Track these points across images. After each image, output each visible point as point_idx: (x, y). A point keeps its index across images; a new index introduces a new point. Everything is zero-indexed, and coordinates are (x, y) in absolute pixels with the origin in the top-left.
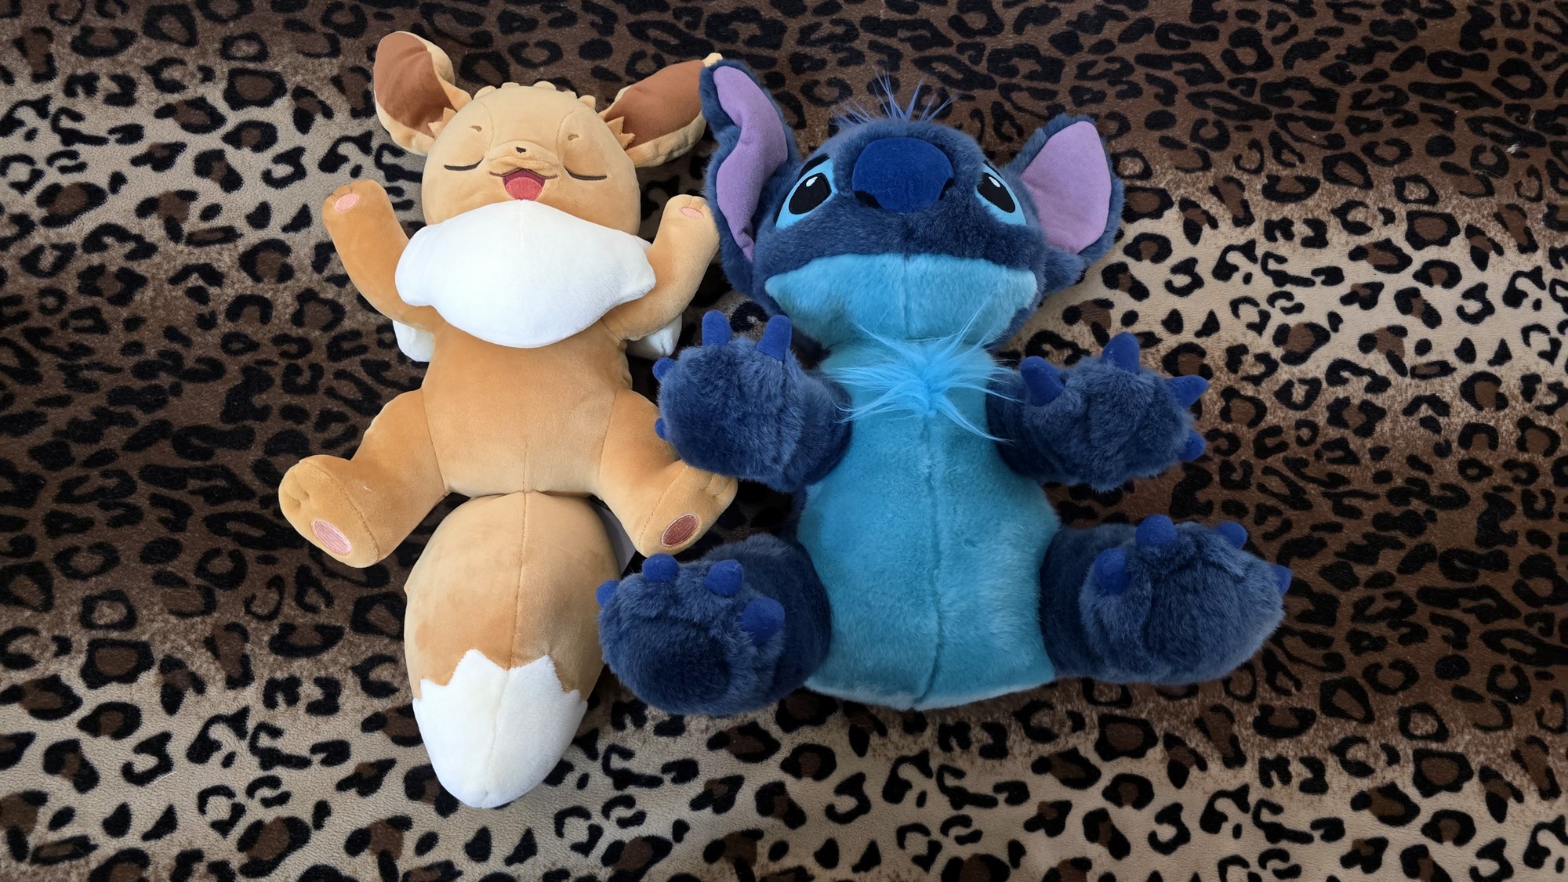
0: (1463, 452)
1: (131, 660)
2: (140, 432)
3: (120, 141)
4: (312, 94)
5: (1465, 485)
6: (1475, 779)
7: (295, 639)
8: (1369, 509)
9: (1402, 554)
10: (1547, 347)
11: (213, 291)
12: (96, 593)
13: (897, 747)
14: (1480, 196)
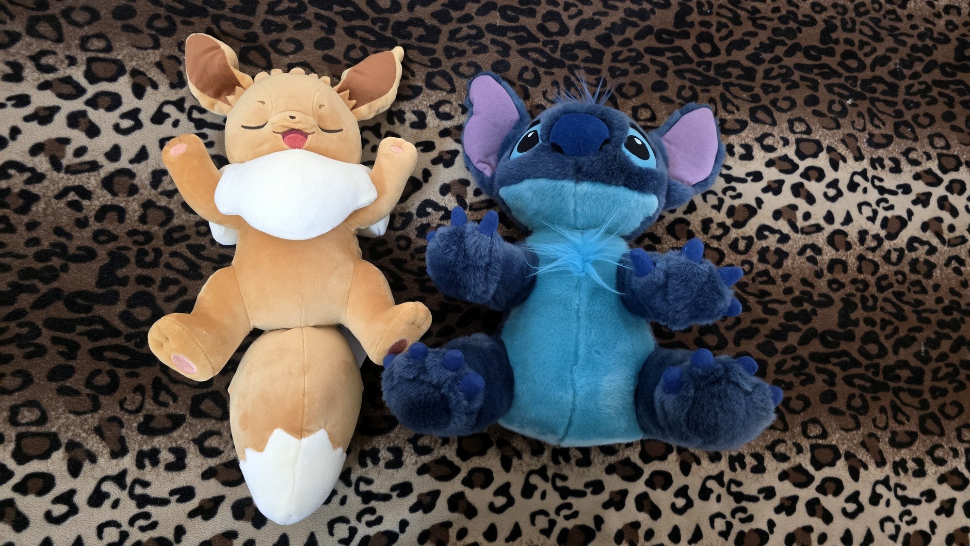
0: (829, 275)
1: (46, 444)
2: (42, 297)
3: (14, 106)
4: (143, 74)
5: (831, 294)
6: (843, 459)
7: (154, 424)
8: (782, 309)
9: (800, 334)
10: (871, 214)
11: (85, 203)
12: (19, 402)
13: (528, 465)
14: (833, 129)
